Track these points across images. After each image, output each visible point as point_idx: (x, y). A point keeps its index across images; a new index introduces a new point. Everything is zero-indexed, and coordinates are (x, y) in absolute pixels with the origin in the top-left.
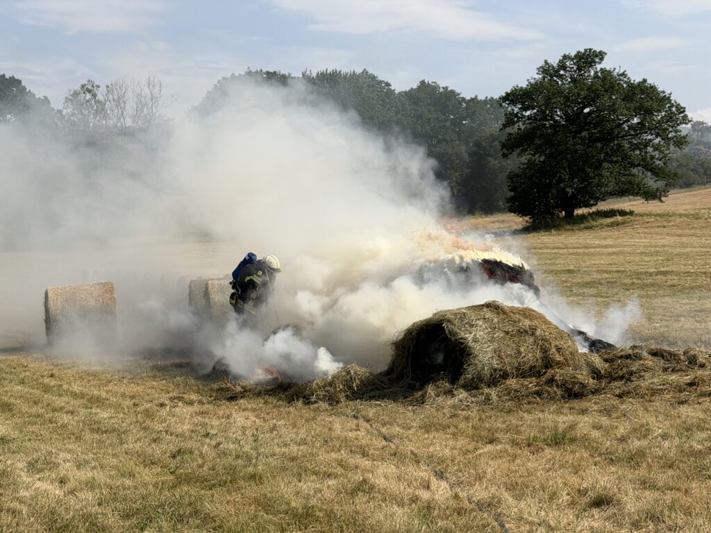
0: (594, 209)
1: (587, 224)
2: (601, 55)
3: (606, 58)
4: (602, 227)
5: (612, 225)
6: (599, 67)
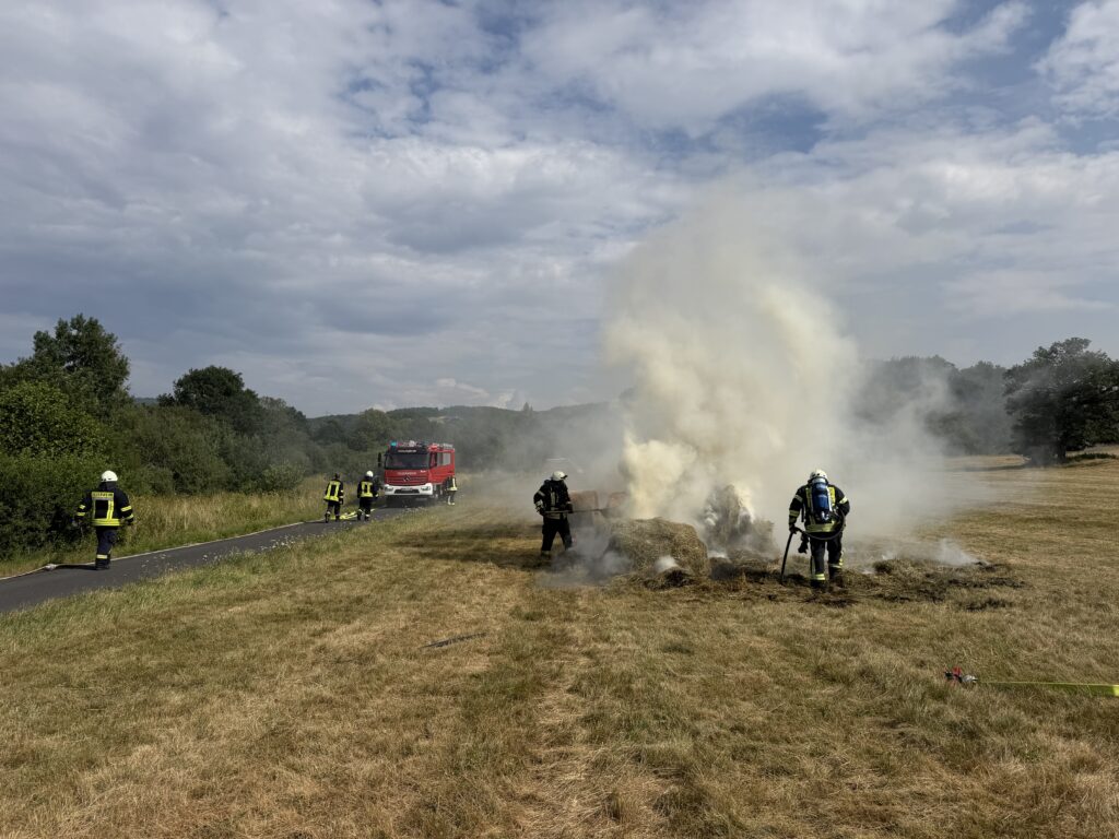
0: (1081, 453)
1: (1071, 464)
2: (1086, 342)
3: (1090, 344)
4: (1082, 466)
5: (1091, 465)
6: (1084, 351)
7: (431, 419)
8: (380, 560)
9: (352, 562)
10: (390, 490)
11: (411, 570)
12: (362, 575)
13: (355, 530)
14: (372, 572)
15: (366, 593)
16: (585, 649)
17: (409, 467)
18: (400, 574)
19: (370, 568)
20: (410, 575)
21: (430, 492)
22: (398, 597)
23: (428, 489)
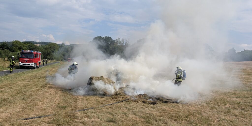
7: (35, 45)
8: (15, 85)
9: (6, 86)
10: (21, 64)
11: (25, 89)
12: (8, 90)
13: (8, 75)
14: (12, 89)
15: (8, 97)
16: (81, 121)
17: (27, 58)
18: (21, 90)
19: (11, 88)
20: (24, 91)
21: (33, 65)
22: (19, 99)
23: (33, 64)
